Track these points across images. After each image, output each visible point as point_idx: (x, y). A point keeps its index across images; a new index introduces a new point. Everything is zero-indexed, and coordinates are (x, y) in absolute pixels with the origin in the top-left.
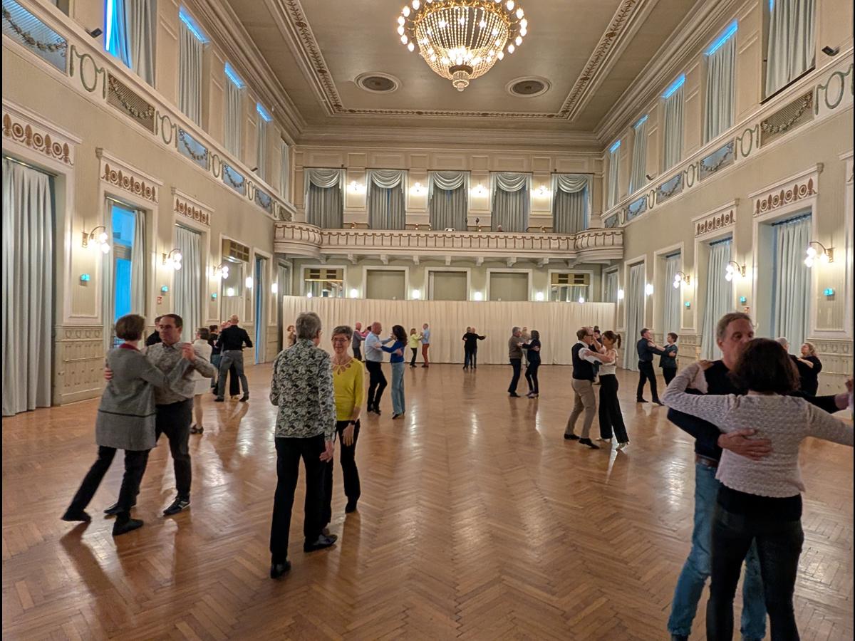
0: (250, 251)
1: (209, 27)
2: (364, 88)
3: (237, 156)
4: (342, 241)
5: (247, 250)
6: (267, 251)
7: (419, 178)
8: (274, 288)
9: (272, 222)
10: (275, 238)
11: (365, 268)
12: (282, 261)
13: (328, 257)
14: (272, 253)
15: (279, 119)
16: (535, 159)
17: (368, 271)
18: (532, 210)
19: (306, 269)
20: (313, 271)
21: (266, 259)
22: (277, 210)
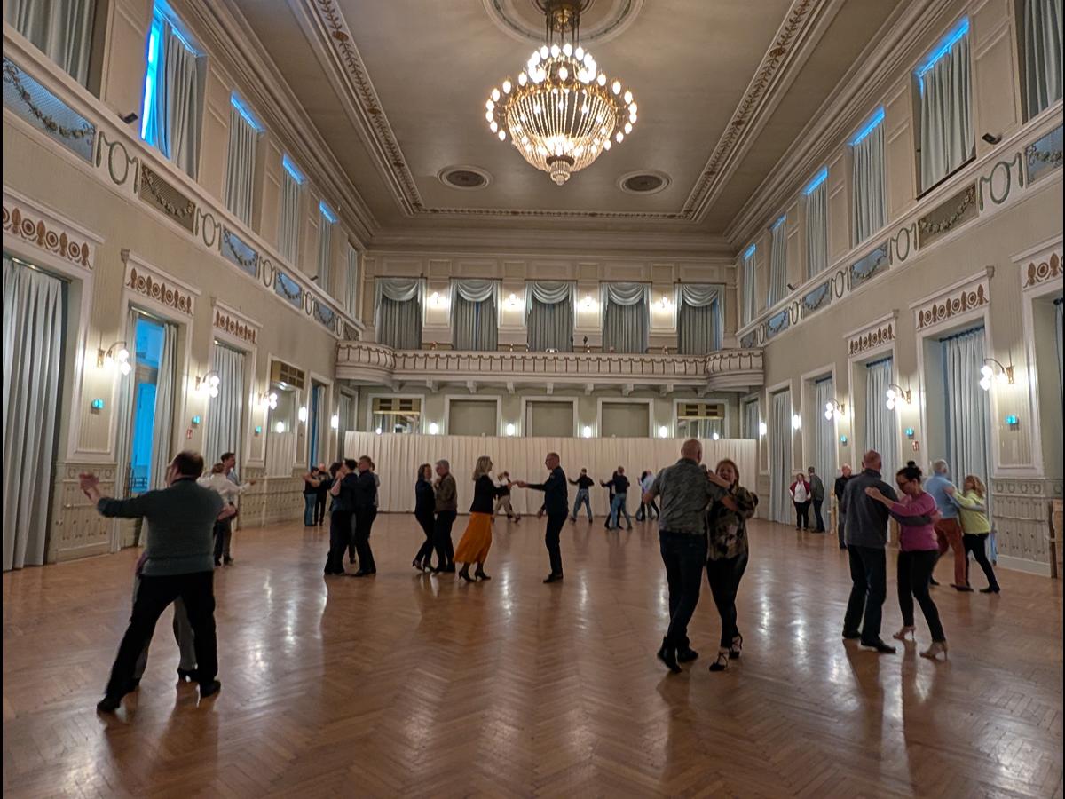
0: (305, 377)
1: (264, 112)
2: (451, 185)
3: (293, 262)
4: (420, 365)
5: (301, 374)
6: (325, 376)
7: (515, 288)
8: (335, 422)
9: (334, 342)
10: (337, 360)
11: (448, 398)
12: (346, 389)
13: (402, 384)
14: (331, 378)
15: (347, 221)
16: (654, 267)
17: (451, 401)
18: (653, 327)
19: (374, 400)
20: (383, 401)
21: (325, 386)
22: (340, 327)
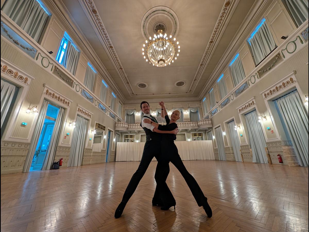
0: (106, 128)
1: (97, 69)
2: (139, 87)
3: (105, 102)
4: (134, 127)
5: (104, 127)
6: (112, 129)
7: (155, 111)
8: (114, 140)
9: (115, 122)
10: (115, 126)
11: (140, 134)
12: (118, 133)
13: (130, 132)
14: (114, 130)
15: (118, 97)
16: (183, 105)
17: (141, 135)
18: (184, 117)
19: (124, 136)
20: (126, 136)
21: (112, 131)
22: (117, 119)
